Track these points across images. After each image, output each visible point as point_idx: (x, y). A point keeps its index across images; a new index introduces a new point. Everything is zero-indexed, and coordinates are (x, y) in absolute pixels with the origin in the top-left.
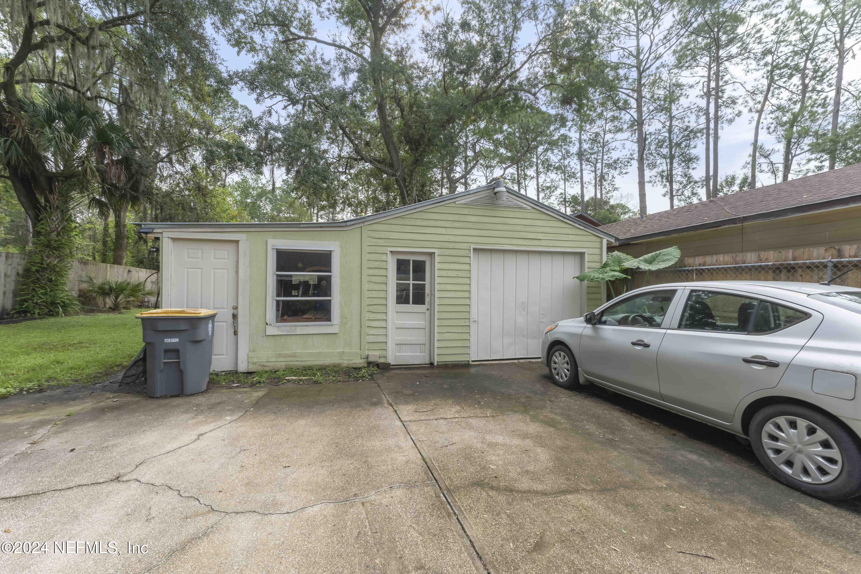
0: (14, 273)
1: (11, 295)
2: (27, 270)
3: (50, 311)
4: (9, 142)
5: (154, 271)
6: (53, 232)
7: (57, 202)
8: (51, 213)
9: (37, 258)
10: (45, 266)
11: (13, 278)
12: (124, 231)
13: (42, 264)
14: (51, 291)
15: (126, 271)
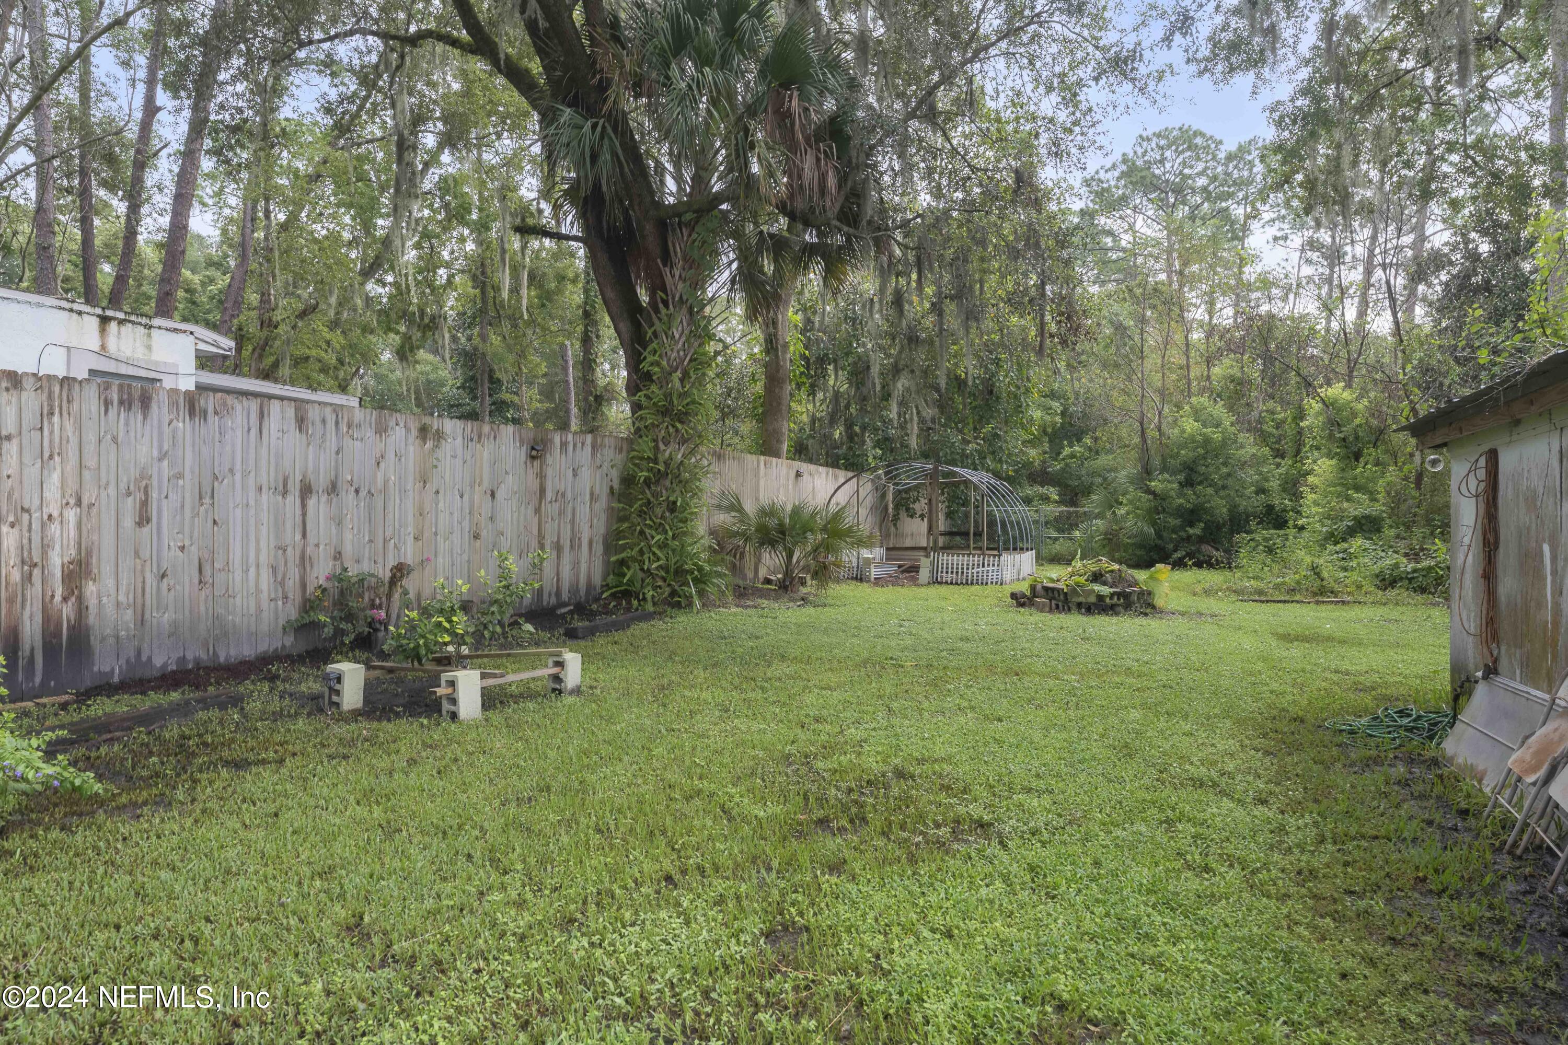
0: (606, 490)
1: (599, 549)
2: (628, 481)
3: (674, 593)
4: (599, 129)
5: (850, 474)
6: (676, 370)
7: (680, 286)
8: (670, 316)
9: (645, 447)
10: (662, 467)
11: (603, 503)
12: (784, 360)
13: (656, 461)
14: (674, 537)
15: (793, 474)
